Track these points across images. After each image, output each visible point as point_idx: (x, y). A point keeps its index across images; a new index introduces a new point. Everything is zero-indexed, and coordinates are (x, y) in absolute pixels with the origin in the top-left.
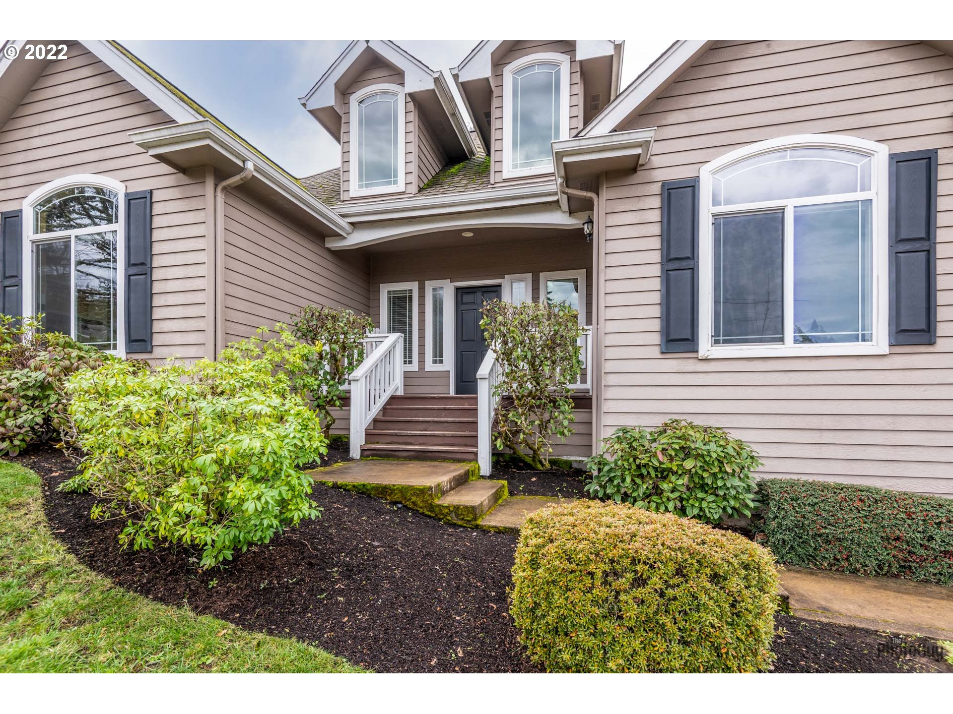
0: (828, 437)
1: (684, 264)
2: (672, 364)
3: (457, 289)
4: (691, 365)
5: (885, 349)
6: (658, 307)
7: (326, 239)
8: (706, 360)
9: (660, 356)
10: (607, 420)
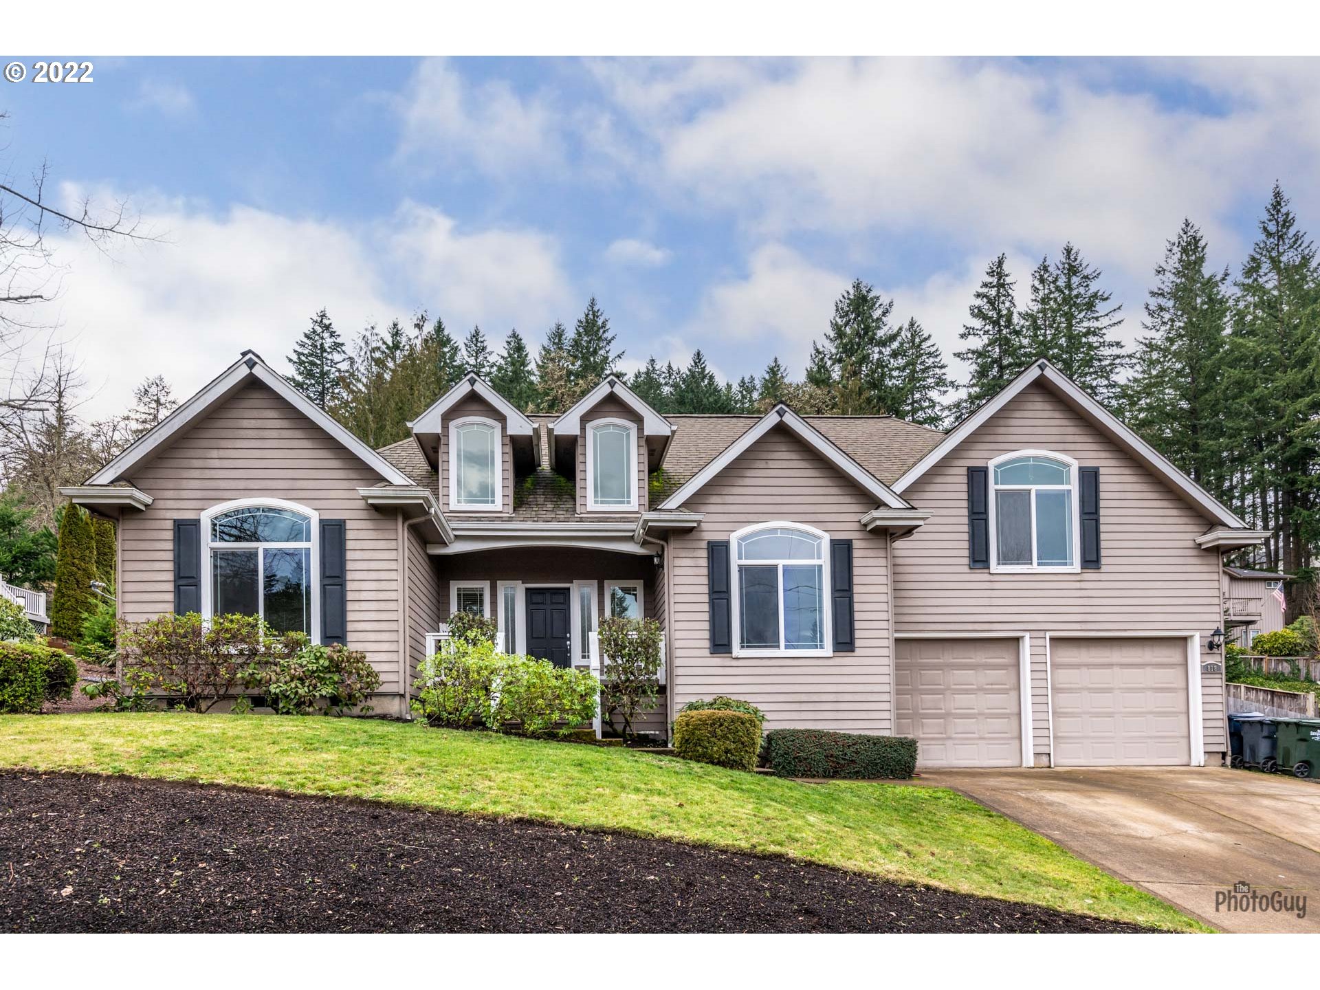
0: (804, 706)
1: (723, 595)
2: (717, 661)
3: (527, 589)
4: (728, 662)
5: (831, 654)
6: (708, 623)
7: (428, 545)
8: (737, 658)
9: (709, 655)
10: (678, 699)
